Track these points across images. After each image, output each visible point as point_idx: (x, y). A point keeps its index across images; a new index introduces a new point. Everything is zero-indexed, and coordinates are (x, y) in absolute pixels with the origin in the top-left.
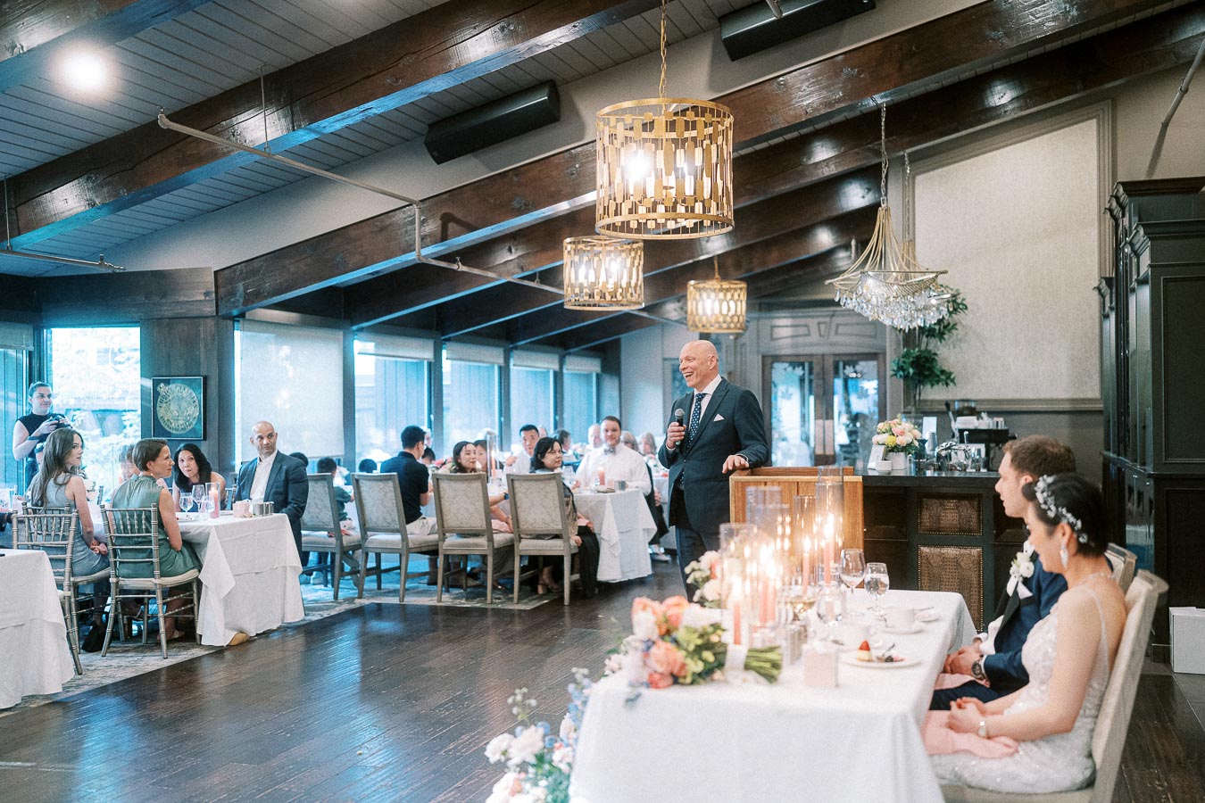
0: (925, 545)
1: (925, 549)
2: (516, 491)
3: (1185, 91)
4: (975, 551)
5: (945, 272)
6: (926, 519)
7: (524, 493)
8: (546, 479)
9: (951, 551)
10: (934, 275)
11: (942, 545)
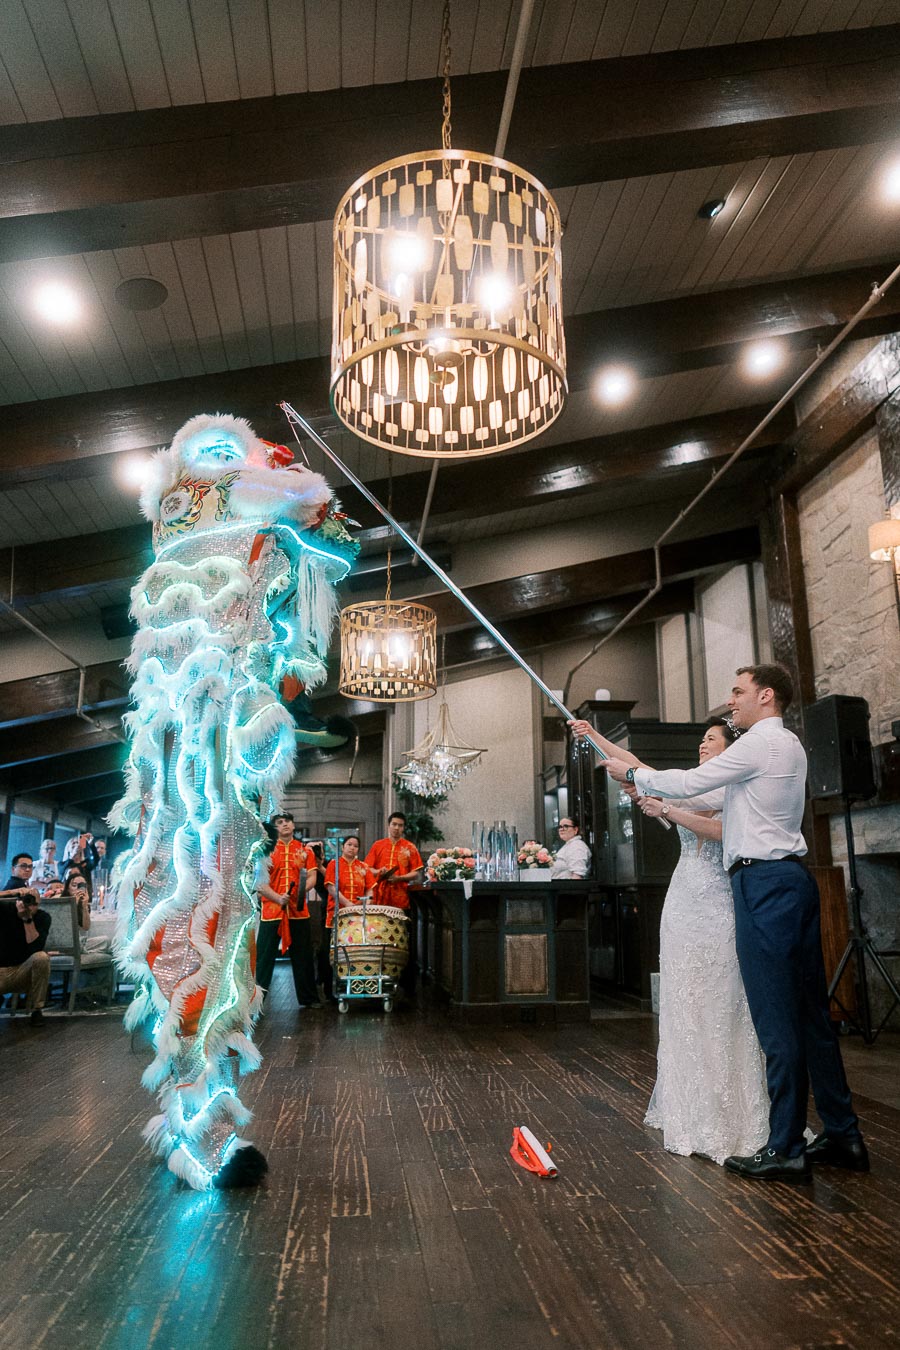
0: (508, 934)
1: (508, 938)
3: (594, 653)
4: (542, 936)
5: (486, 750)
6: (509, 915)
9: (526, 937)
10: (477, 752)
11: (520, 934)
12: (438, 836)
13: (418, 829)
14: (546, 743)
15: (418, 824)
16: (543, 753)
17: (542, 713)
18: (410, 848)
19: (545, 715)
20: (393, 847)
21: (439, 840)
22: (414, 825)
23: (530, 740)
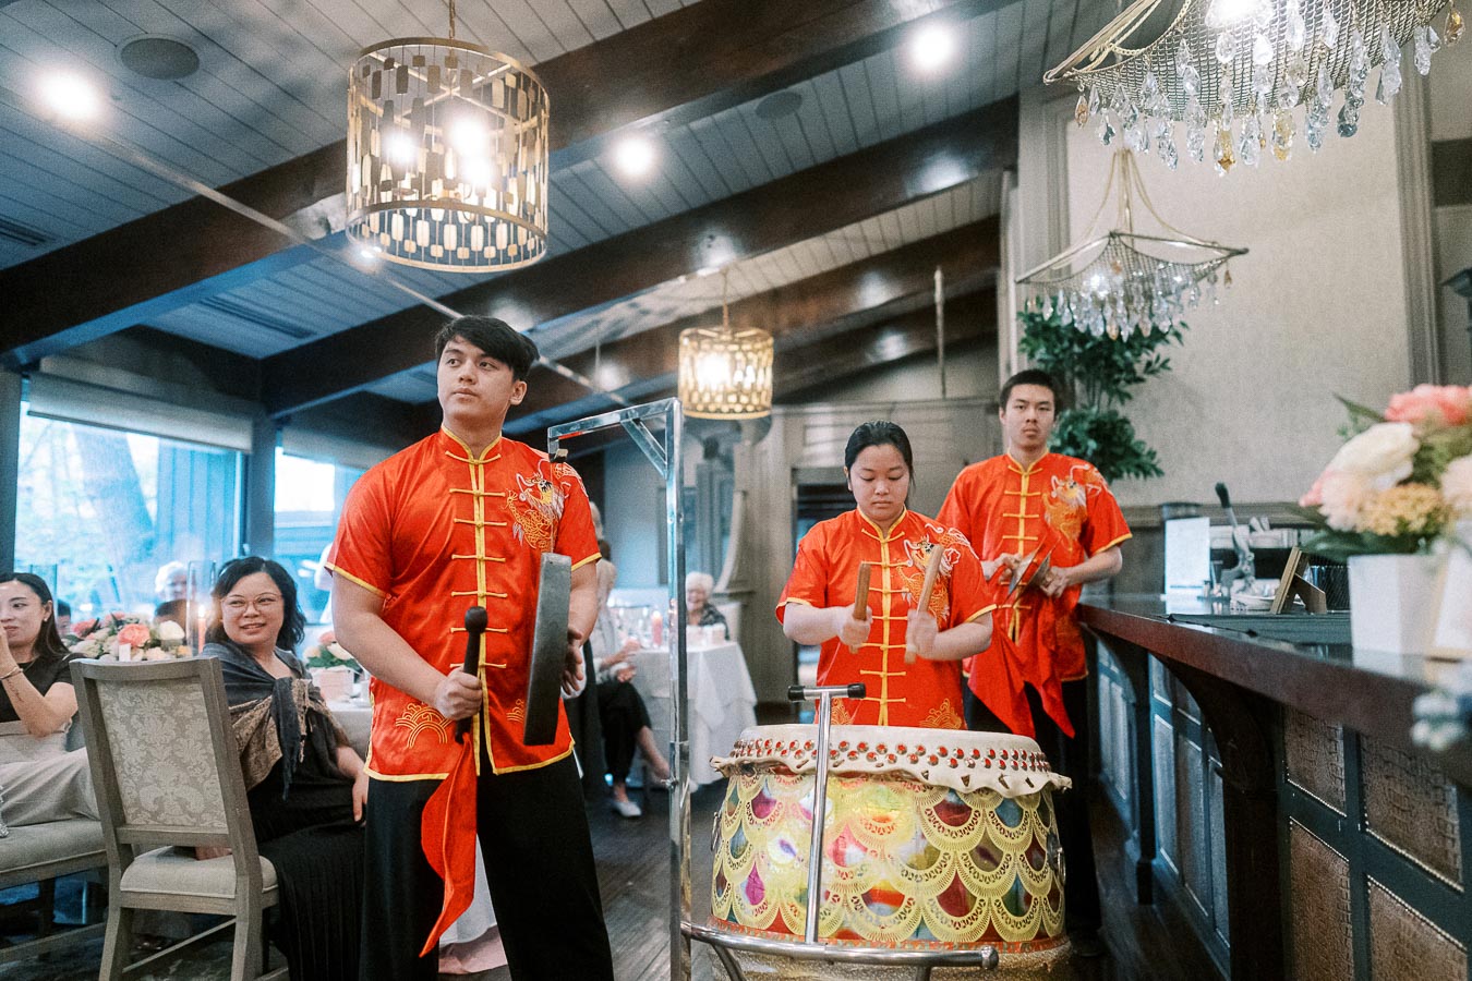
2: (106, 712)
7: (123, 720)
8: (178, 680)
12: (1145, 467)
13: (1092, 444)
14: (1440, 210)
15: (1091, 433)
16: (1435, 234)
17: (1429, 130)
18: (1081, 479)
19: (1437, 136)
20: (1025, 483)
21: (1146, 473)
22: (1080, 436)
23: (1393, 205)
